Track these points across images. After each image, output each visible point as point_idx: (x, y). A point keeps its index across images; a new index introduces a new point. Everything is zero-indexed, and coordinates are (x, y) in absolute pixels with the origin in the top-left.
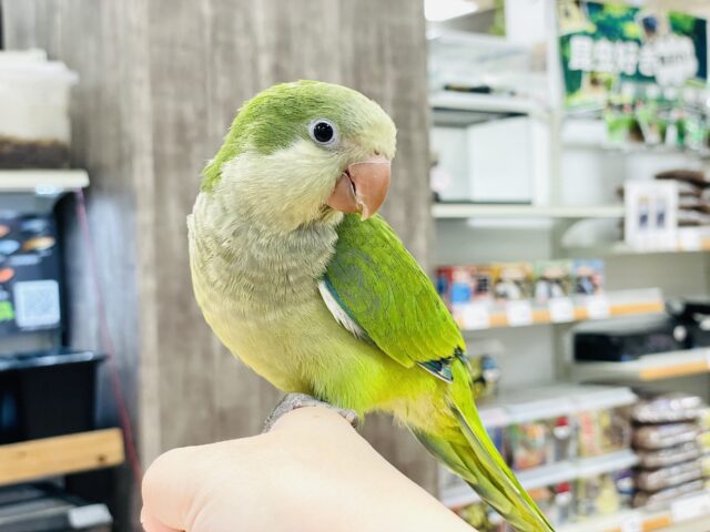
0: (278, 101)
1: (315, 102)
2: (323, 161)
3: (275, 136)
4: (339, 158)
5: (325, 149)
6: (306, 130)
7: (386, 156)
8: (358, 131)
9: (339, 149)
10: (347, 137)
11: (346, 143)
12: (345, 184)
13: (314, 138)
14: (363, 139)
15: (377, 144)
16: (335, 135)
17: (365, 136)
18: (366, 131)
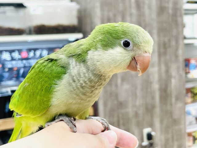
0: (111, 31)
1: (125, 33)
2: (125, 55)
3: (109, 43)
4: (132, 54)
5: (127, 50)
6: (120, 43)
7: (149, 53)
8: (140, 44)
9: (132, 50)
10: (135, 46)
11: (135, 48)
12: (133, 62)
13: (123, 46)
14: (141, 47)
15: (146, 49)
16: (131, 45)
17: (142, 46)
18: (143, 44)
